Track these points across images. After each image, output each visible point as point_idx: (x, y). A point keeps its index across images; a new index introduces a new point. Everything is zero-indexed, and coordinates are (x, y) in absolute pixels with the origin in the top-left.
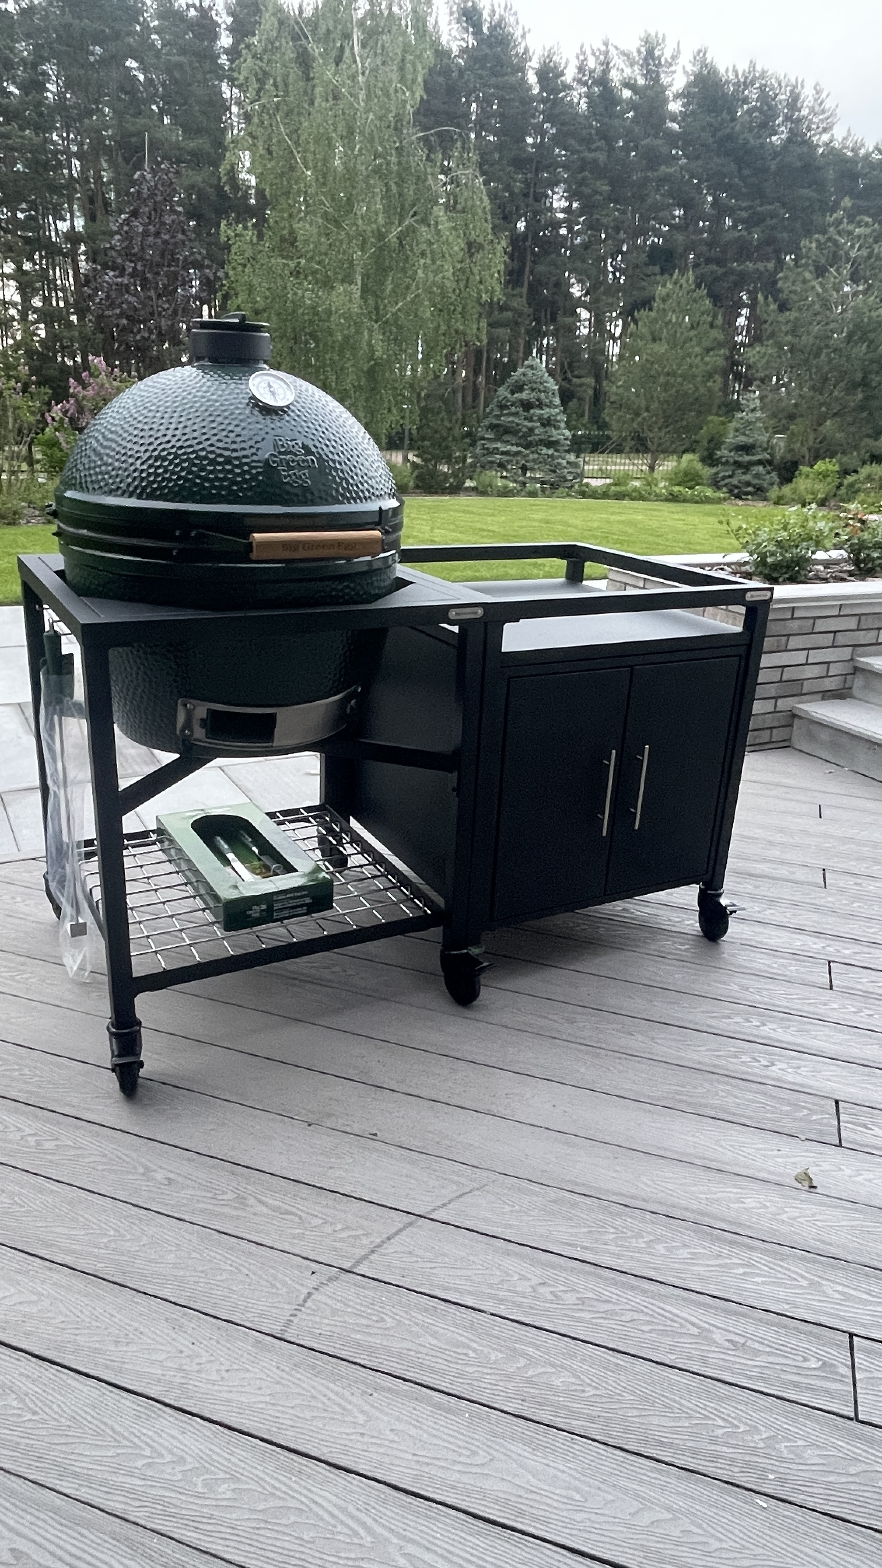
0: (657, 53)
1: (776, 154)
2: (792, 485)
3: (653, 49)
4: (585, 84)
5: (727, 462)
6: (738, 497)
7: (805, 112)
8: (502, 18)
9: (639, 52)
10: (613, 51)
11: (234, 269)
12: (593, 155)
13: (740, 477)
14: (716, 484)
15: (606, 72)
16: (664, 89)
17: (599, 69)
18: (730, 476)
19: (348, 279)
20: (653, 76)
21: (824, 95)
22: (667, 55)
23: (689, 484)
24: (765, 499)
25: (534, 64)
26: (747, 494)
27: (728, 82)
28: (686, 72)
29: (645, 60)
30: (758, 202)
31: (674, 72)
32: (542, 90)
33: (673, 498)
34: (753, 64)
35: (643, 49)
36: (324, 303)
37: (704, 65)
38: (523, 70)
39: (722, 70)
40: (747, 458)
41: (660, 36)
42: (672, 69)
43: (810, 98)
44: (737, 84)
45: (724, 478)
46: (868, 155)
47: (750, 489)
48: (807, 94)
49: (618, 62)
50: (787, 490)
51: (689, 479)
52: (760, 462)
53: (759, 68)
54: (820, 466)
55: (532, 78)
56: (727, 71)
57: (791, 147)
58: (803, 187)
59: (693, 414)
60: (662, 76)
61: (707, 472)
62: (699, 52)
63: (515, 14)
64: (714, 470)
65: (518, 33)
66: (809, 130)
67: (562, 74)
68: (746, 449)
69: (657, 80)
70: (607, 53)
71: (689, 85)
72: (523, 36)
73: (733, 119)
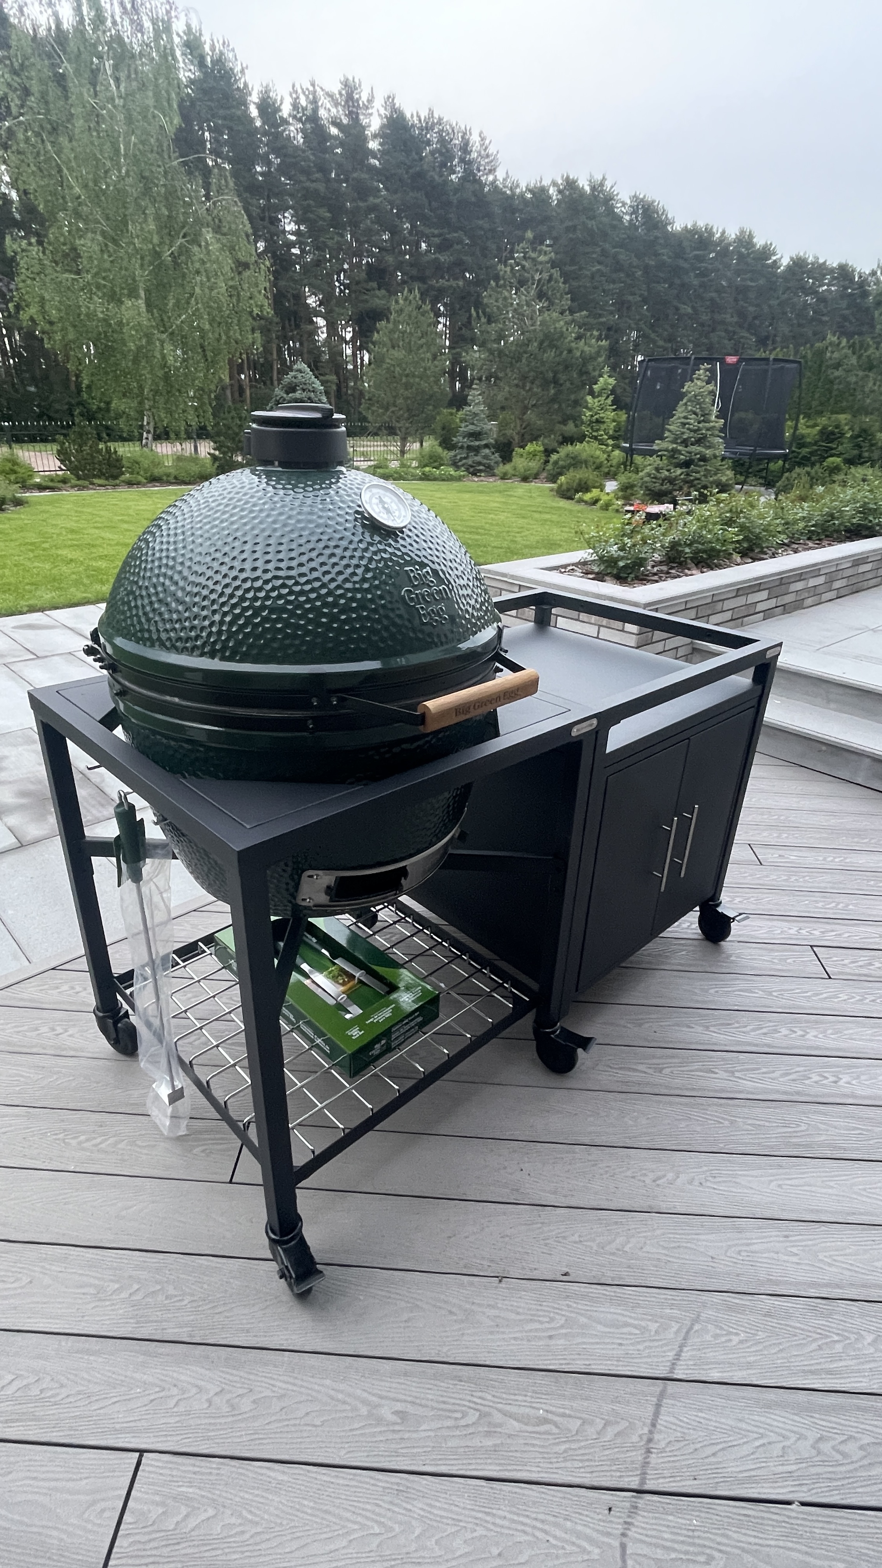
0: (356, 96)
1: (456, 191)
2: (512, 464)
3: (352, 92)
4: (300, 120)
5: (462, 447)
6: (474, 474)
7: (474, 155)
8: (221, 53)
9: (340, 94)
10: (320, 93)
11: (24, 281)
12: (314, 185)
13: (473, 459)
14: (455, 464)
15: (315, 110)
16: (364, 128)
17: (310, 107)
18: (465, 458)
19: (133, 293)
20: (354, 116)
21: (487, 142)
22: (364, 98)
23: (436, 464)
24: (494, 475)
25: (255, 98)
26: (480, 471)
27: (413, 126)
28: (380, 115)
29: (347, 102)
30: (446, 230)
31: (371, 114)
32: (264, 123)
33: (425, 478)
34: (431, 112)
35: (344, 92)
36: (115, 316)
37: (394, 109)
38: (245, 104)
39: (408, 115)
40: (477, 443)
41: (357, 80)
42: (370, 111)
43: (477, 144)
44: (421, 129)
45: (461, 460)
46: (522, 195)
47: (481, 467)
48: (475, 138)
49: (325, 102)
50: (508, 467)
51: (433, 460)
52: (486, 446)
53: (436, 115)
54: (530, 447)
55: (254, 112)
56: (412, 116)
57: (468, 185)
58: (478, 218)
59: (431, 407)
60: (361, 117)
61: (447, 455)
62: (389, 97)
63: (233, 50)
64: (452, 453)
65: (238, 69)
66: (479, 171)
67: (279, 110)
68: (476, 435)
69: (357, 119)
70: (315, 92)
71: (383, 127)
72: (242, 71)
73: (421, 159)
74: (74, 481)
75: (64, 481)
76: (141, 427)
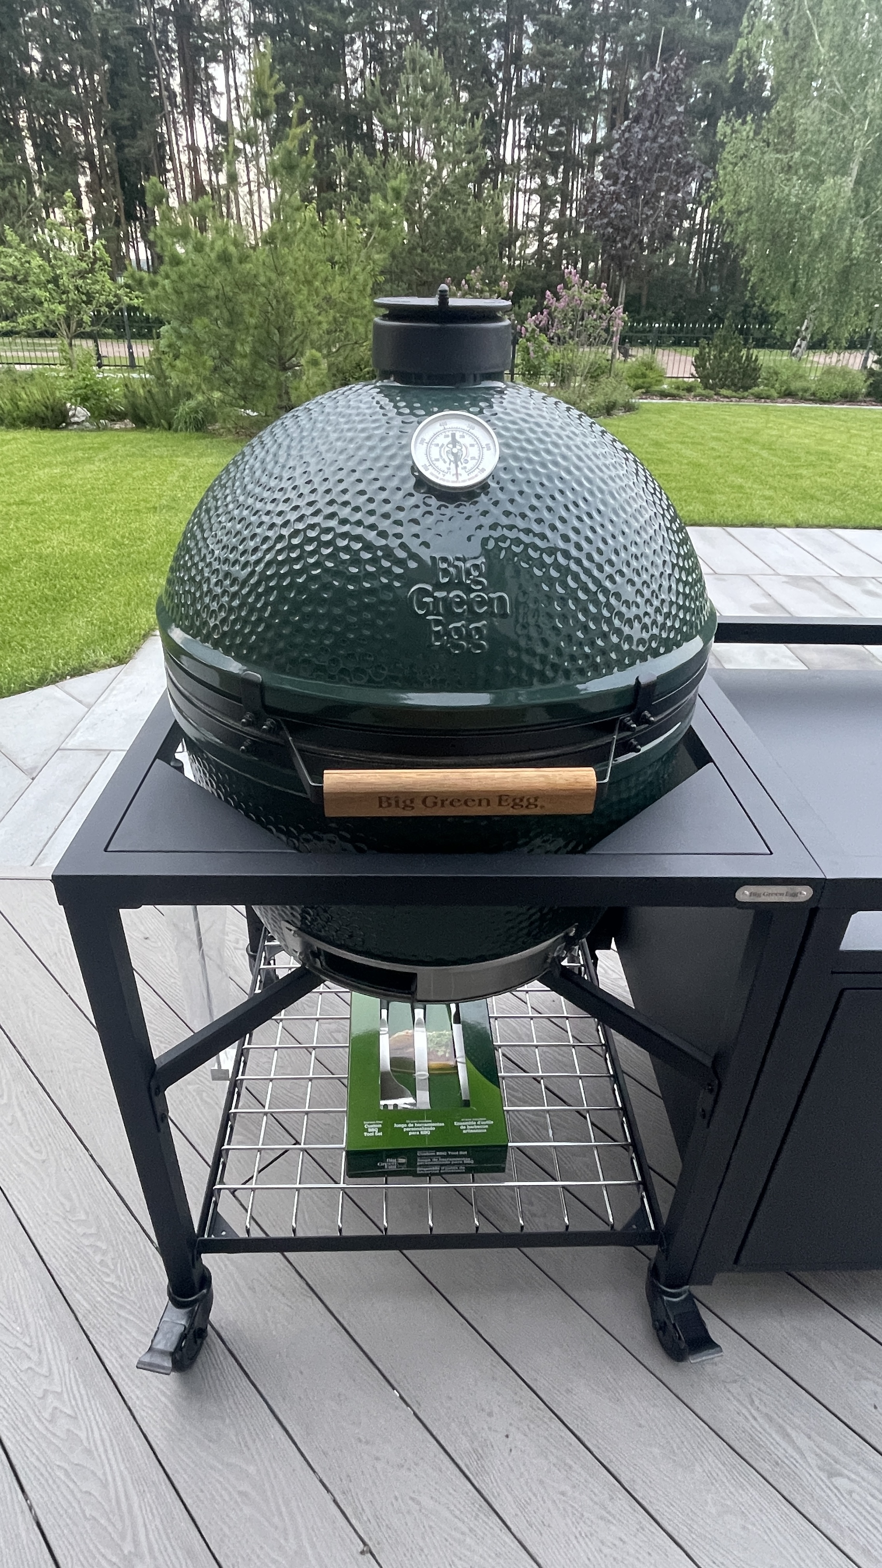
11: (724, 168)
19: (843, 170)
36: (810, 199)
74: (700, 390)
75: (690, 389)
76: (798, 333)
